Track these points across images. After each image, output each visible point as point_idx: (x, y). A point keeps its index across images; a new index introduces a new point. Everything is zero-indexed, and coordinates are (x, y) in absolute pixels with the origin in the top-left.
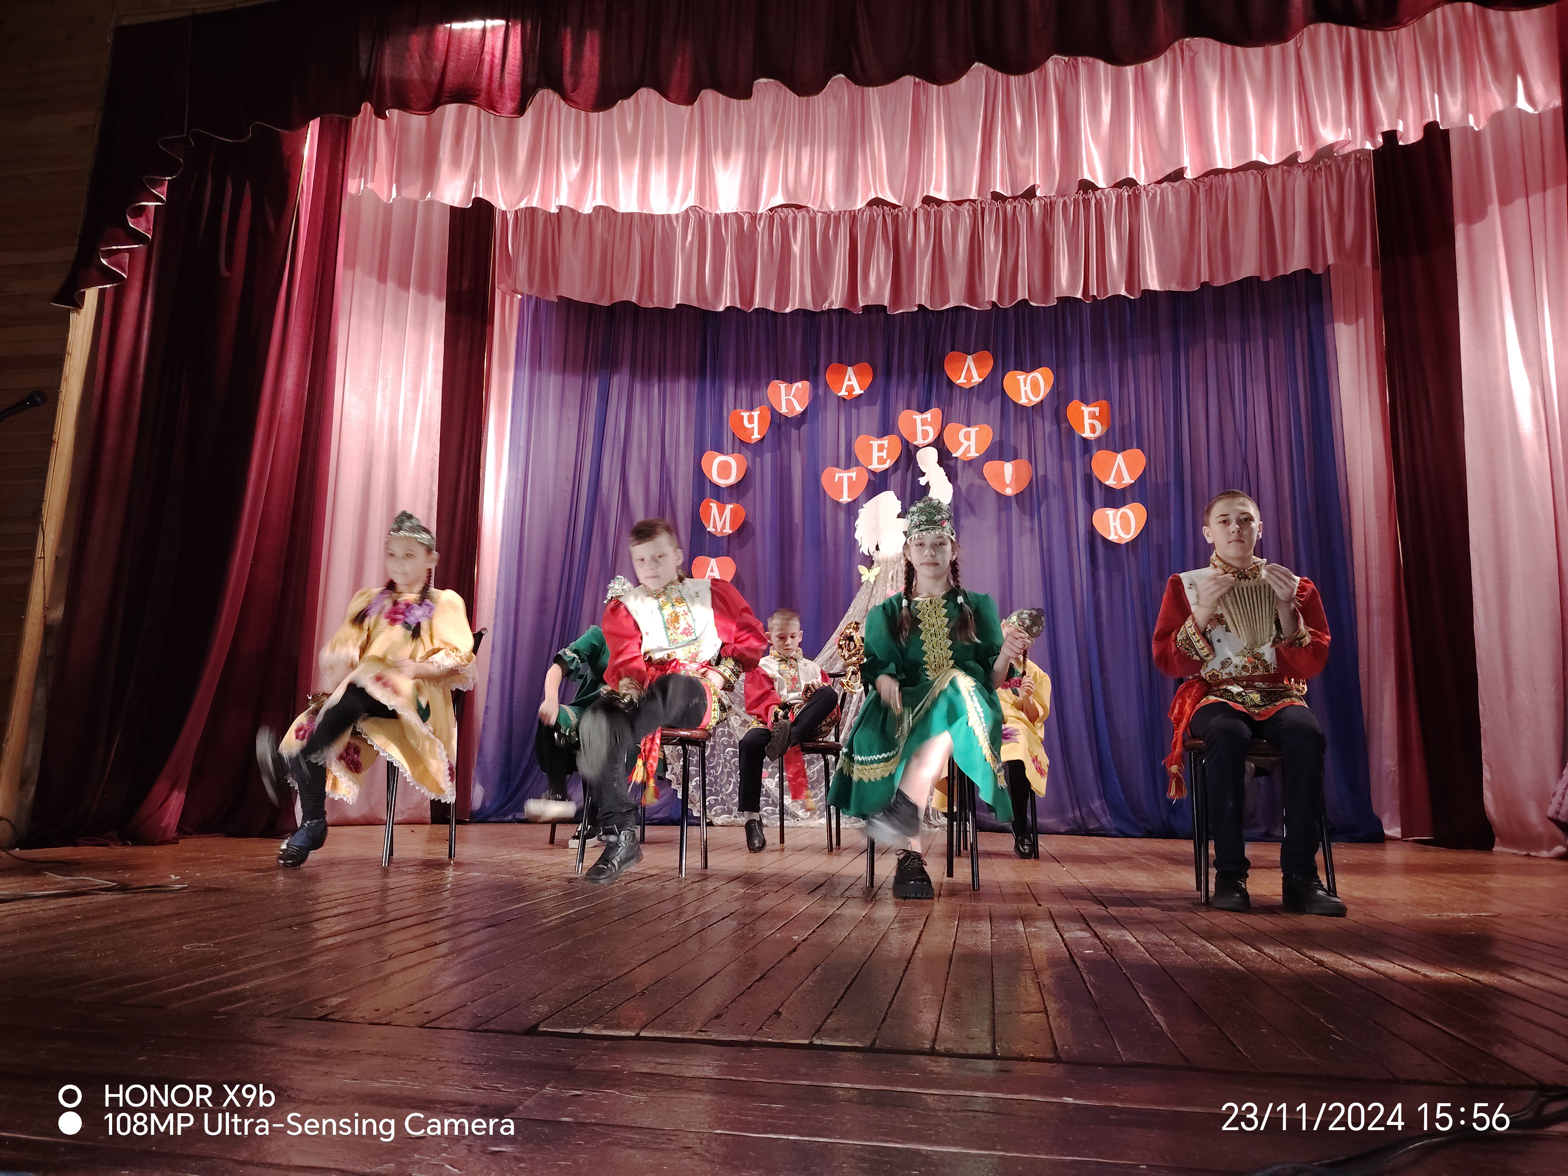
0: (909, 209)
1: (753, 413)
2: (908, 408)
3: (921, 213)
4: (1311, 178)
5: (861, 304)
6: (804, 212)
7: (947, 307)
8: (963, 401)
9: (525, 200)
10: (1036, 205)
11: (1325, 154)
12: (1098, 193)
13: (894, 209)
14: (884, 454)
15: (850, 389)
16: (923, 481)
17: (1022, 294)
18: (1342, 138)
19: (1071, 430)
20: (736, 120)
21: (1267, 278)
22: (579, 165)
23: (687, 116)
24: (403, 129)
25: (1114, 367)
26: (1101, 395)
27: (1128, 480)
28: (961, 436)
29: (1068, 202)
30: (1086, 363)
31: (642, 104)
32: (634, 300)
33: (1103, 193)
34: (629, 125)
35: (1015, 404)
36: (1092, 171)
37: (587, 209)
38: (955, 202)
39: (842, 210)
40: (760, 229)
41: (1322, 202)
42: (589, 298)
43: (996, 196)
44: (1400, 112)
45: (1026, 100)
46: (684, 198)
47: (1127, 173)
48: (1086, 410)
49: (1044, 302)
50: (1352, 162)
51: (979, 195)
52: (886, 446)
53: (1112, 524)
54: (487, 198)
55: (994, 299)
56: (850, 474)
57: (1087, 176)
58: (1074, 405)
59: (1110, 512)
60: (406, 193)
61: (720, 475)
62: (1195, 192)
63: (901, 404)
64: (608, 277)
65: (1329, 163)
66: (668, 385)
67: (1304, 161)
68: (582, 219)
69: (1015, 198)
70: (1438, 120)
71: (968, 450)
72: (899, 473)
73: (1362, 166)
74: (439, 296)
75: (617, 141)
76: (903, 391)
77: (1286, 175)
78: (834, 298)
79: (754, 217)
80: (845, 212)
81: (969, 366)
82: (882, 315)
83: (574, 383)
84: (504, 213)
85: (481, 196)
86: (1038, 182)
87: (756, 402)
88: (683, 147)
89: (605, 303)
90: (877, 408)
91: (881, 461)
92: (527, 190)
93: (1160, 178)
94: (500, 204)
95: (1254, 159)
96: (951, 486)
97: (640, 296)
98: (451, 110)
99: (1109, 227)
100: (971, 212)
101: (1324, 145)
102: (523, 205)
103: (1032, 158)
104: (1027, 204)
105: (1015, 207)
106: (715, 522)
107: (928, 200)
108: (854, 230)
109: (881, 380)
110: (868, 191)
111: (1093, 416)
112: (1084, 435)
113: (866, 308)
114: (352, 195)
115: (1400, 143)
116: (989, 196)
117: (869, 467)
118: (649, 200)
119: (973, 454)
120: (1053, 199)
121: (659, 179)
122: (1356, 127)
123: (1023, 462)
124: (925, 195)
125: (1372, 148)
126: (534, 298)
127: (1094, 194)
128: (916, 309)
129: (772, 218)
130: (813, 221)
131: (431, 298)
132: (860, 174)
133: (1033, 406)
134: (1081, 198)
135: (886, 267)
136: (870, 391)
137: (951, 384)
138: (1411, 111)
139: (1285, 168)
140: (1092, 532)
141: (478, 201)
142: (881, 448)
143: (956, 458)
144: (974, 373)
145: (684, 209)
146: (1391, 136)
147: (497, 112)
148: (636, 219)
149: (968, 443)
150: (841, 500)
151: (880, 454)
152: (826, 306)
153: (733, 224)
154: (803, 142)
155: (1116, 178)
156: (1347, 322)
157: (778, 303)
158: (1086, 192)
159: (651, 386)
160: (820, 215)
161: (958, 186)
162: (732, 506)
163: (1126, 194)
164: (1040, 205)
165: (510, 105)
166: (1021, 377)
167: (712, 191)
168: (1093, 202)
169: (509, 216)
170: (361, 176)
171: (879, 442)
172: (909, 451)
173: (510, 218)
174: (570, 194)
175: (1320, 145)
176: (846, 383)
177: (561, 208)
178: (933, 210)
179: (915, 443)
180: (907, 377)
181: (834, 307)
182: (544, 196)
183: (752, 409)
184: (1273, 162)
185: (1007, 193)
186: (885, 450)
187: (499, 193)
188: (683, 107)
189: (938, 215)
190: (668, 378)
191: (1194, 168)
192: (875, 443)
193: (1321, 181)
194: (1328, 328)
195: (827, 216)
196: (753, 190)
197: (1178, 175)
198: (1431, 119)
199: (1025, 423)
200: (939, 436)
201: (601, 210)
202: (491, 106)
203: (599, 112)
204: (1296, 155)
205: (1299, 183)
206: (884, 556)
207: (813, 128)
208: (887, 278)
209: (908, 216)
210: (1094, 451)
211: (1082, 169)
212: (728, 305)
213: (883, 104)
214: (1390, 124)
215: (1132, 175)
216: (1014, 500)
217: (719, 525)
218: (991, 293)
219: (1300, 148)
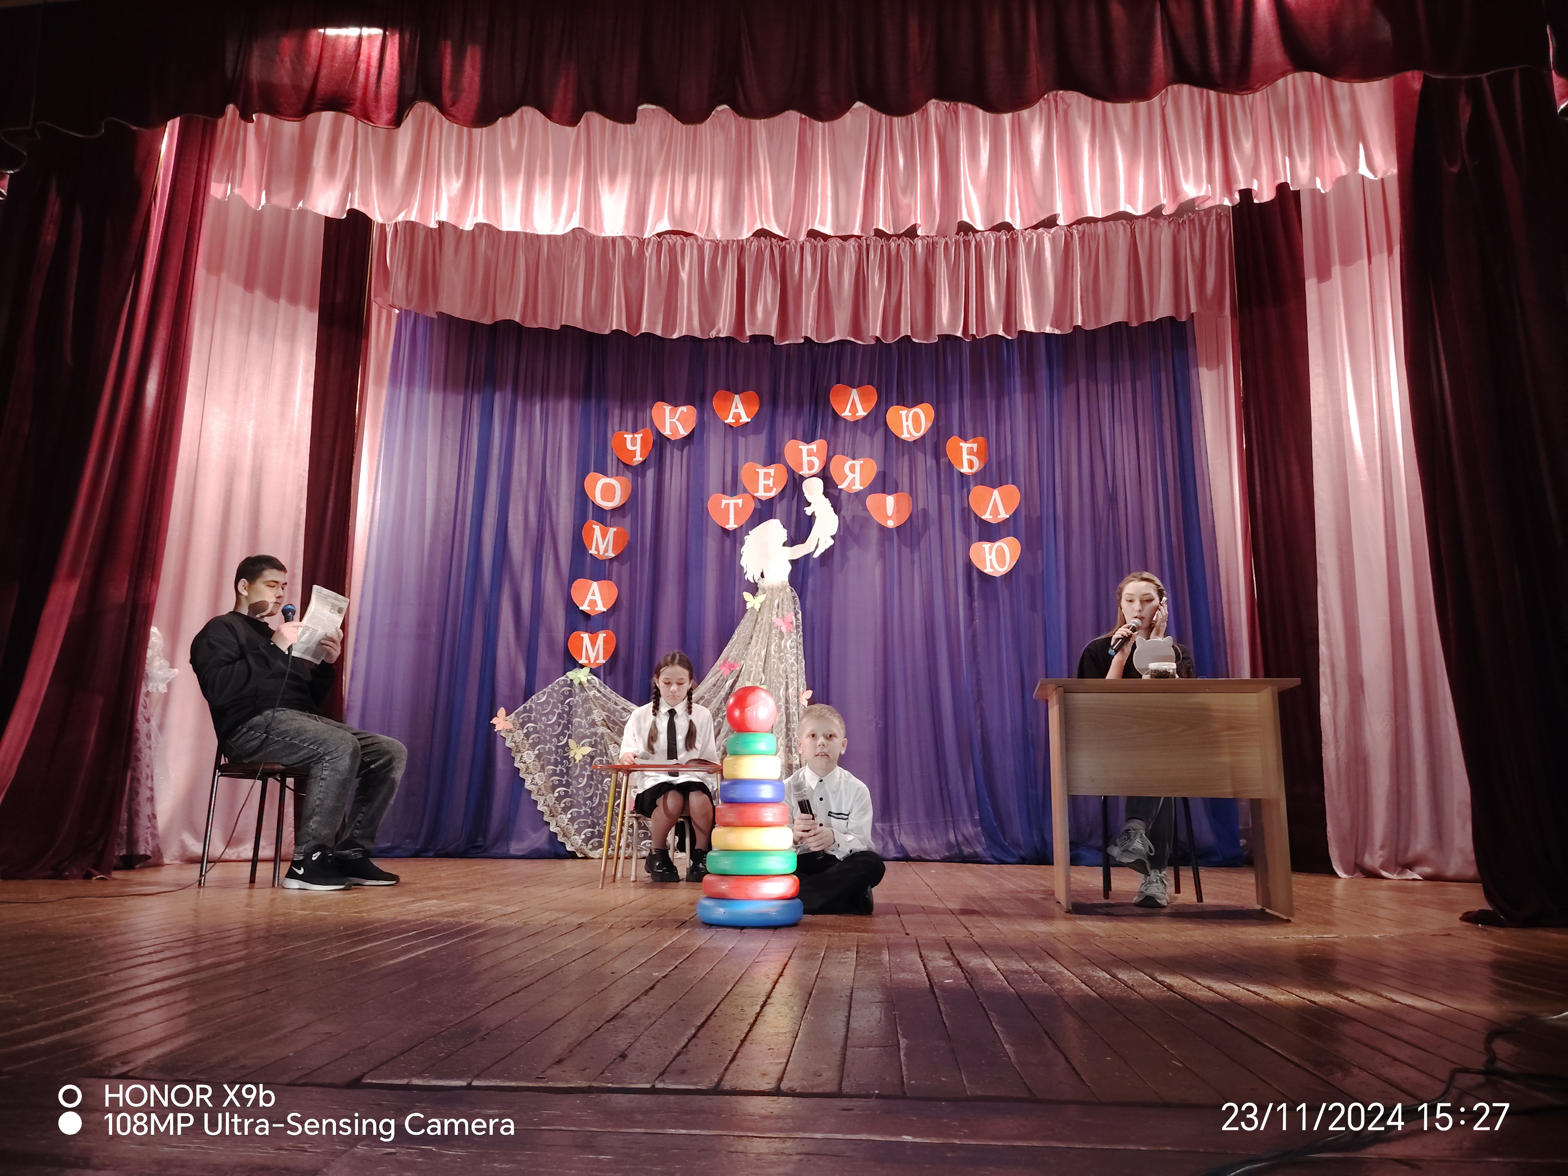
0: (796, 242)
1: (636, 435)
2: (794, 438)
3: (808, 247)
4: (1176, 230)
5: (748, 333)
6: (692, 239)
7: (832, 340)
8: (848, 434)
9: (403, 213)
10: (919, 243)
11: (1187, 209)
12: (978, 235)
13: (782, 241)
14: (770, 482)
15: (737, 417)
16: (808, 511)
17: (905, 330)
18: (1202, 193)
19: (950, 465)
20: (622, 144)
21: (1134, 324)
22: (461, 181)
23: (573, 138)
24: (275, 134)
25: (991, 404)
26: (979, 431)
27: (1003, 515)
28: (847, 467)
29: (949, 242)
30: (965, 401)
31: (527, 123)
32: (517, 319)
33: (983, 236)
34: (514, 143)
35: (897, 438)
36: (970, 214)
37: (468, 226)
38: (841, 237)
39: (730, 239)
40: (647, 255)
41: (1186, 252)
42: (470, 315)
43: (879, 233)
44: (1255, 173)
45: (909, 140)
46: (569, 219)
47: (1004, 217)
48: (965, 446)
49: (926, 339)
50: (1214, 217)
51: (862, 232)
52: (772, 475)
53: (988, 558)
54: (362, 209)
55: (878, 334)
56: (736, 501)
57: (966, 219)
58: (953, 441)
59: (986, 546)
60: (275, 201)
61: (604, 498)
62: (1069, 239)
63: (787, 435)
64: (491, 293)
65: (1192, 217)
66: (551, 404)
67: (1168, 213)
68: (465, 235)
69: (899, 236)
70: (1289, 181)
71: (853, 481)
72: (785, 501)
73: (1222, 222)
74: (310, 307)
75: (500, 159)
76: (789, 421)
77: (1153, 226)
78: (721, 325)
79: (642, 242)
80: (733, 241)
81: (853, 400)
82: (769, 344)
83: (457, 401)
84: (383, 227)
85: (356, 207)
86: (919, 222)
87: (639, 425)
88: (569, 169)
89: (487, 321)
90: (763, 437)
91: (767, 489)
92: (405, 204)
93: (1034, 223)
94: (377, 217)
95: (1122, 209)
96: (836, 517)
97: (523, 316)
98: (327, 117)
99: (988, 268)
100: (857, 248)
101: (1186, 199)
102: (400, 218)
103: (913, 198)
104: (910, 243)
105: (899, 245)
106: (597, 545)
107: (813, 234)
108: (742, 261)
109: (767, 409)
110: (754, 222)
111: (970, 452)
112: (962, 471)
113: (753, 337)
114: (216, 199)
115: (1255, 201)
116: (872, 233)
117: (756, 495)
118: (532, 220)
119: (858, 487)
120: (936, 239)
121: (543, 201)
122: (1215, 182)
123: (905, 496)
124: (810, 228)
125: (1230, 204)
126: (413, 315)
127: (974, 236)
128: (802, 341)
129: (660, 244)
130: (701, 249)
131: (302, 309)
132: (746, 204)
133: (914, 441)
134: (962, 239)
135: (773, 298)
136: (756, 419)
137: (836, 417)
138: (1265, 171)
139: (1152, 219)
140: (969, 566)
141: (352, 212)
142: (767, 476)
143: (841, 490)
144: (859, 407)
145: (569, 229)
146: (1246, 194)
147: (372, 122)
148: (522, 239)
149: (854, 475)
150: (727, 527)
151: (767, 482)
152: (713, 334)
153: (621, 248)
154: (690, 169)
155: (993, 221)
156: (1209, 367)
157: (664, 329)
158: (966, 234)
159: (532, 405)
160: (708, 243)
161: (842, 221)
162: (615, 529)
163: (1004, 237)
164: (923, 245)
165: (386, 116)
166: (903, 412)
167: (598, 214)
168: (973, 244)
169: (388, 229)
170: (227, 181)
171: (766, 470)
172: (794, 479)
173: (390, 231)
174: (450, 210)
175: (1183, 199)
176: (733, 410)
177: (441, 224)
178: (819, 245)
179: (801, 473)
180: (793, 407)
181: (721, 335)
182: (423, 210)
183: (635, 431)
184: (1140, 212)
185: (890, 231)
186: (772, 479)
187: (376, 205)
188: (569, 129)
189: (824, 249)
190: (551, 398)
191: (1066, 215)
192: (762, 471)
193: (1185, 233)
194: (1193, 372)
195: (716, 244)
196: (639, 214)
197: (1050, 222)
198: (1283, 181)
199: (906, 457)
200: (824, 467)
201: (485, 228)
202: (366, 115)
203: (481, 127)
204: (1159, 209)
205: (1165, 234)
206: (770, 584)
207: (701, 156)
208: (774, 308)
209: (795, 249)
210: (972, 486)
211: (961, 211)
212: (614, 328)
213: (770, 137)
214: (1246, 182)
215: (1008, 219)
216: (895, 533)
217: (602, 548)
218: (874, 328)
219: (1164, 201)
